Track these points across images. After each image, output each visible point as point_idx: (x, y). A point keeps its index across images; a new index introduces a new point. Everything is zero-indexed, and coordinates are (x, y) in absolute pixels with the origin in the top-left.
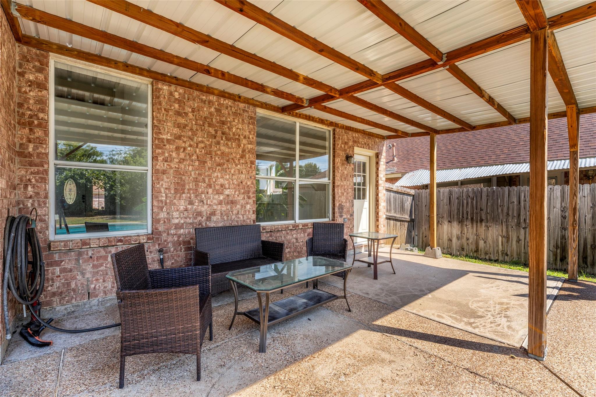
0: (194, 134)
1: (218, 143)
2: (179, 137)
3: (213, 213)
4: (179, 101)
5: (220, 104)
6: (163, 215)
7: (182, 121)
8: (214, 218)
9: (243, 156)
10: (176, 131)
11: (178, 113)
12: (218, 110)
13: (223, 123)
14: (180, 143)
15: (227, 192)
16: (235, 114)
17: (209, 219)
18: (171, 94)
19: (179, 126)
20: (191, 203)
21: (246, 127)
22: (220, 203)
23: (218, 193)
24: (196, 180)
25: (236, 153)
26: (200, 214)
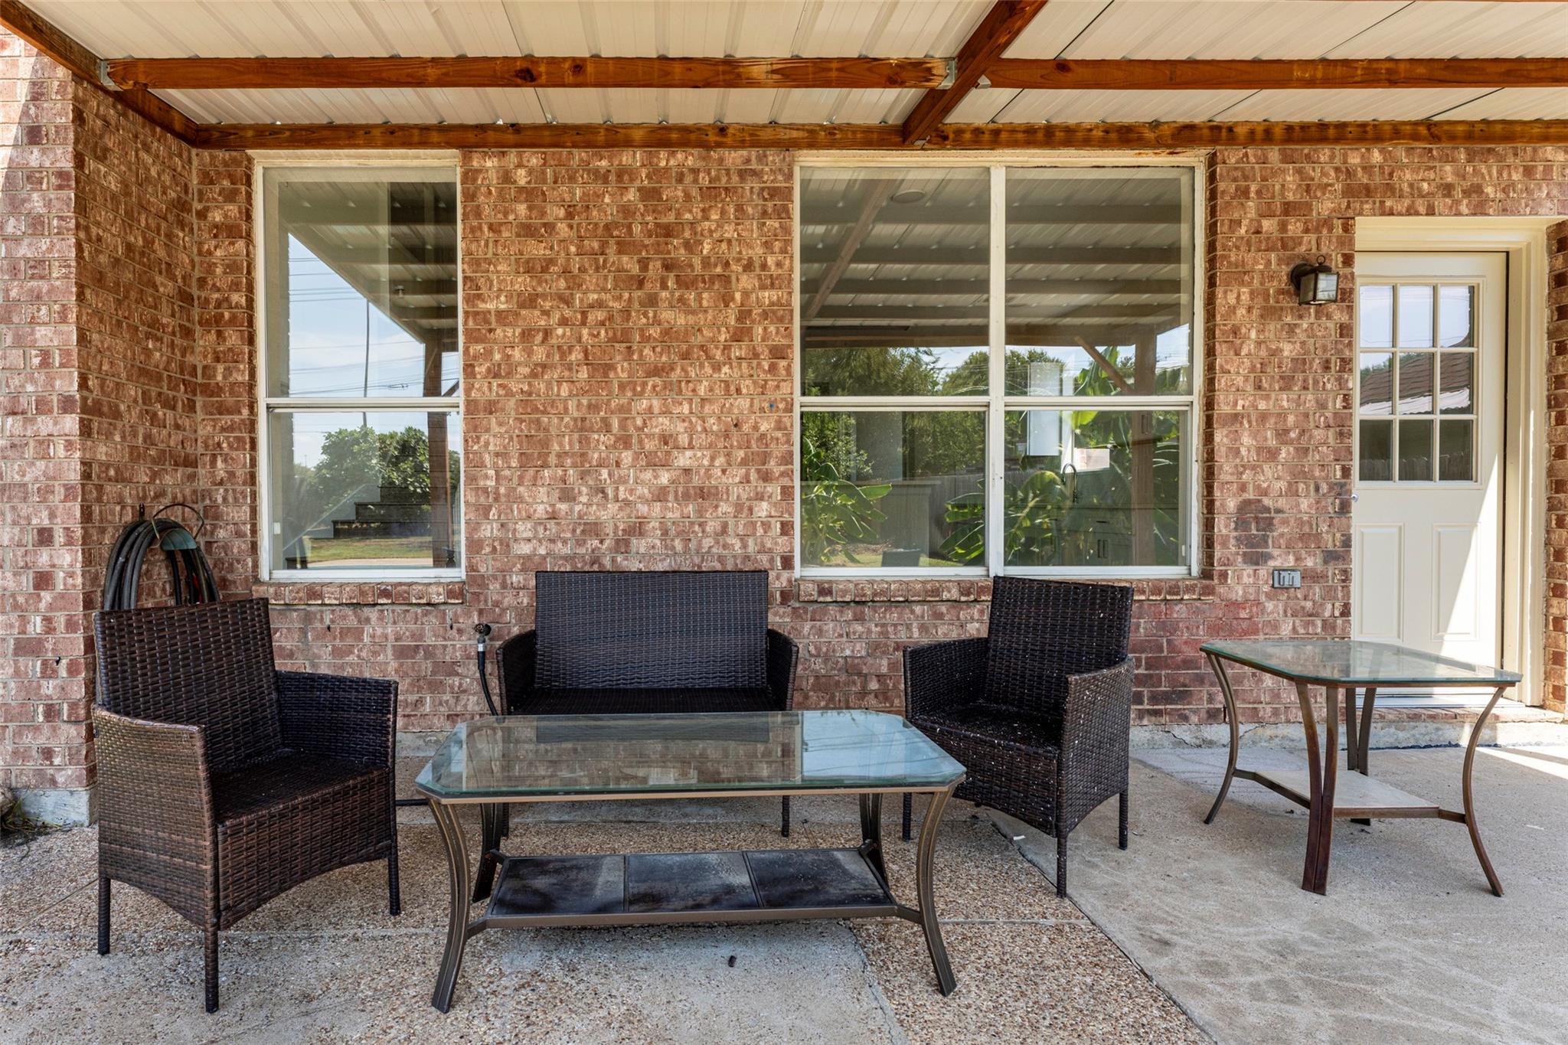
0: (575, 283)
1: (652, 301)
2: (530, 301)
3: (637, 529)
4: (528, 194)
5: (656, 173)
6: (489, 530)
7: (537, 250)
8: (639, 545)
9: (738, 336)
10: (522, 283)
11: (527, 231)
12: (649, 195)
13: (668, 231)
14: (534, 318)
15: (684, 459)
16: (711, 193)
17: (622, 545)
18: (506, 177)
19: (529, 268)
20: (568, 496)
21: (752, 230)
22: (660, 495)
23: (654, 463)
24: (582, 427)
25: (714, 325)
26: (593, 529)
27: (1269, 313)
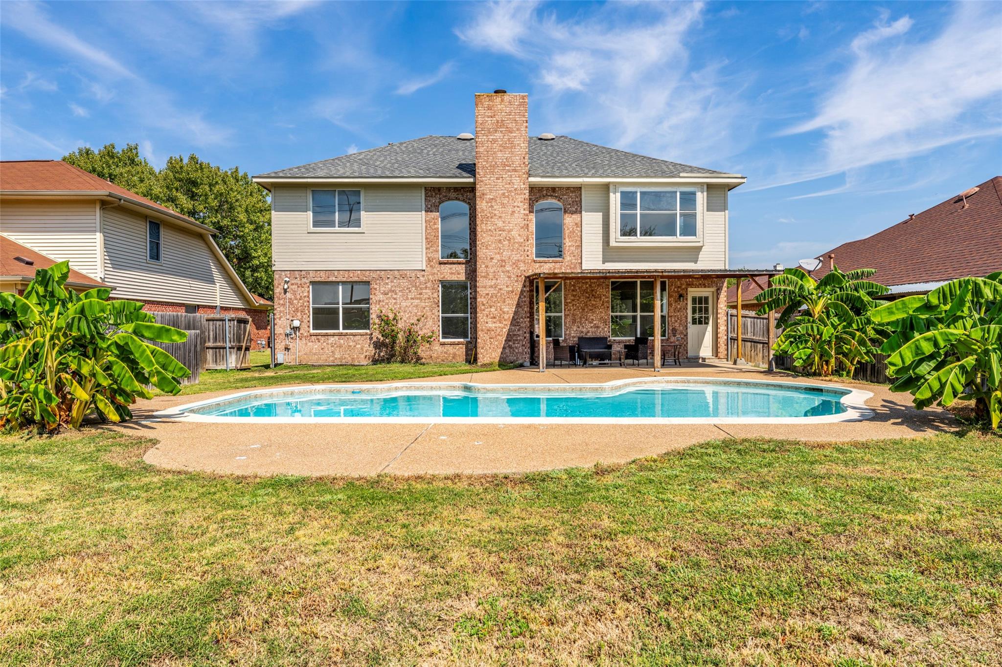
0: (580, 298)
1: (590, 300)
2: (573, 300)
3: (588, 332)
4: (573, 285)
5: (591, 283)
6: (568, 332)
7: (575, 293)
8: (589, 334)
9: (603, 305)
10: (572, 298)
11: (573, 291)
12: (590, 286)
13: (593, 291)
14: (574, 303)
15: (595, 322)
16: (599, 285)
17: (586, 334)
18: (570, 283)
19: (573, 296)
20: (579, 327)
21: (604, 290)
22: (591, 327)
23: (591, 323)
24: (581, 318)
25: (599, 303)
26: (582, 332)
27: (676, 302)
